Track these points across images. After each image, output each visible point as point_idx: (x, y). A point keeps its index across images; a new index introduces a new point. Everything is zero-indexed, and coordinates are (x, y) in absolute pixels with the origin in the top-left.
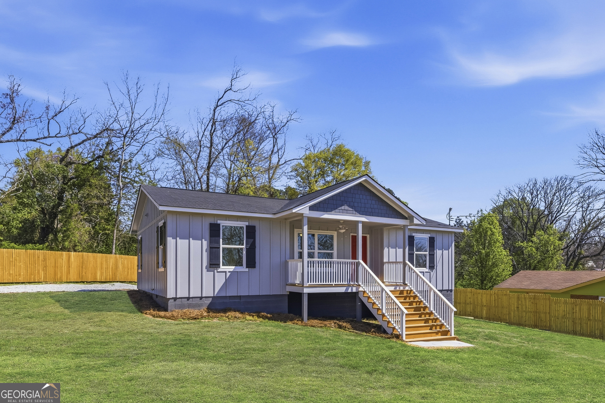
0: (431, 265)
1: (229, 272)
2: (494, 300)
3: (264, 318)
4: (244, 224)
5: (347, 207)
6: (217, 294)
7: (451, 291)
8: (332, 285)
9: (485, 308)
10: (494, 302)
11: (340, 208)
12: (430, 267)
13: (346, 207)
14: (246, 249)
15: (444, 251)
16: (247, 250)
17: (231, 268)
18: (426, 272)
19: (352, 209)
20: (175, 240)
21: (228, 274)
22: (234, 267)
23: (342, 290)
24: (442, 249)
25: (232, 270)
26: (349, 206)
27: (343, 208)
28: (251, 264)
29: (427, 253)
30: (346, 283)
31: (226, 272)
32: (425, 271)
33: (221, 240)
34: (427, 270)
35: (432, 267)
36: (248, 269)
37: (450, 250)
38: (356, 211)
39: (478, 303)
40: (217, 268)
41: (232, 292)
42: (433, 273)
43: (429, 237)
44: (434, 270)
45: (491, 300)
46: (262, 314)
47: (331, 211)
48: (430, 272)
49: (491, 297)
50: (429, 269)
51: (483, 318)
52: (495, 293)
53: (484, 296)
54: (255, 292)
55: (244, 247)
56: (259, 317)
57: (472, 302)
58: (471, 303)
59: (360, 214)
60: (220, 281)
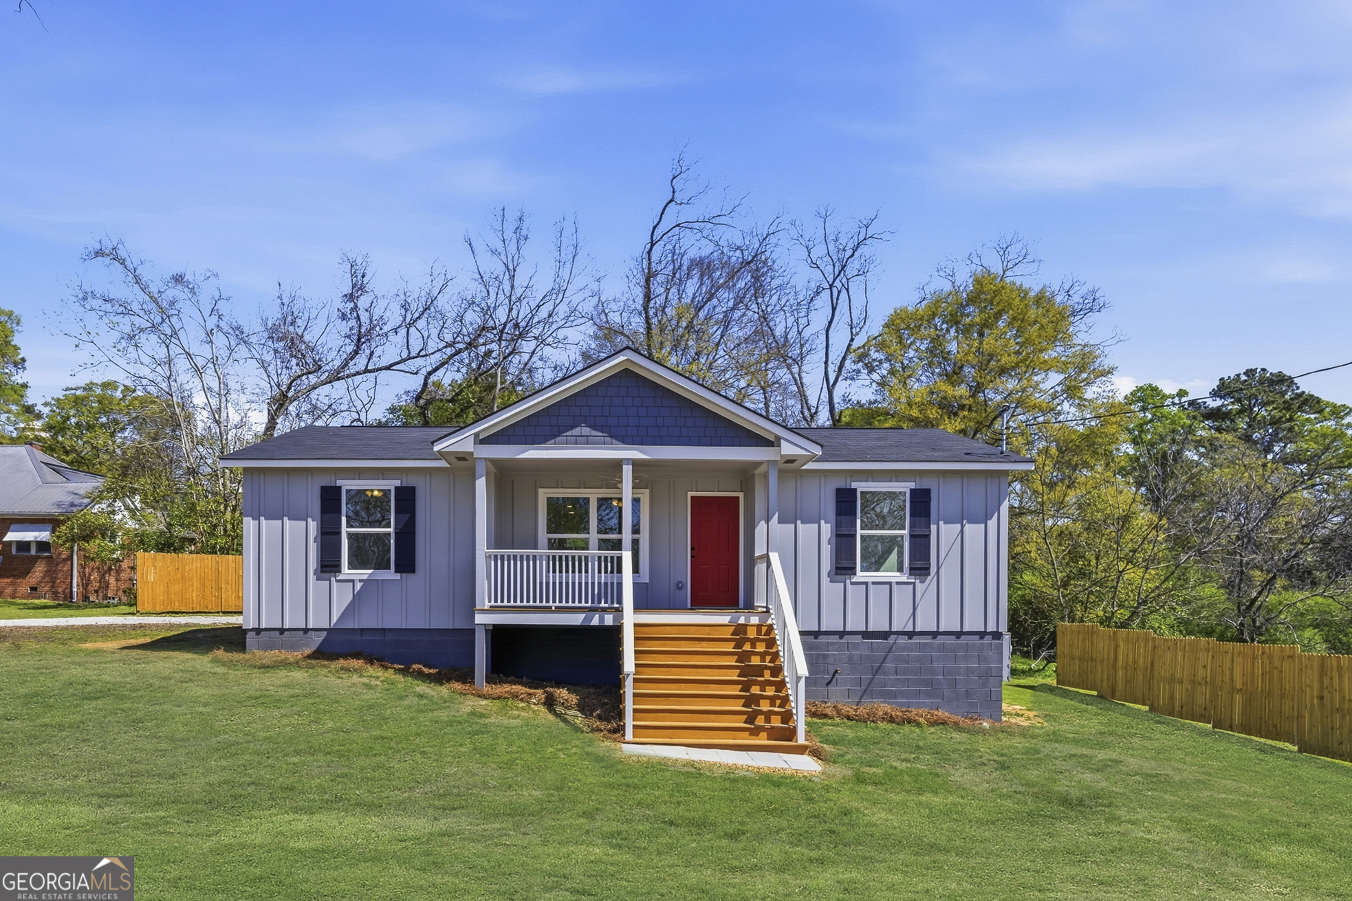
0: (919, 564)
1: (360, 581)
2: (1262, 675)
3: (420, 675)
4: (391, 484)
5: (589, 429)
6: (335, 625)
7: (997, 635)
8: (551, 607)
9: (1238, 698)
10: (1262, 678)
11: (569, 433)
12: (911, 569)
13: (586, 430)
14: (396, 533)
15: (968, 527)
16: (398, 534)
17: (365, 573)
18: (898, 583)
19: (602, 432)
20: (257, 522)
21: (358, 586)
22: (370, 571)
23: (577, 619)
24: (962, 517)
25: (365, 577)
26: (594, 427)
27: (576, 431)
28: (406, 564)
29: (905, 532)
30: (589, 604)
31: (353, 581)
32: (894, 580)
33: (344, 519)
34: (904, 579)
35: (920, 568)
36: (399, 574)
37: (992, 523)
38: (611, 436)
39: (1222, 681)
40: (336, 572)
41: (368, 621)
42: (925, 588)
43: (911, 490)
44: (929, 578)
45: (1253, 677)
46: (414, 666)
47: (544, 442)
48: (914, 583)
49: (1253, 667)
50: (910, 575)
51: (1234, 728)
52: (1263, 653)
53: (1238, 661)
54: (417, 621)
55: (391, 530)
56: (405, 672)
57: (1208, 679)
58: (1206, 682)
59: (624, 443)
60: (342, 598)
